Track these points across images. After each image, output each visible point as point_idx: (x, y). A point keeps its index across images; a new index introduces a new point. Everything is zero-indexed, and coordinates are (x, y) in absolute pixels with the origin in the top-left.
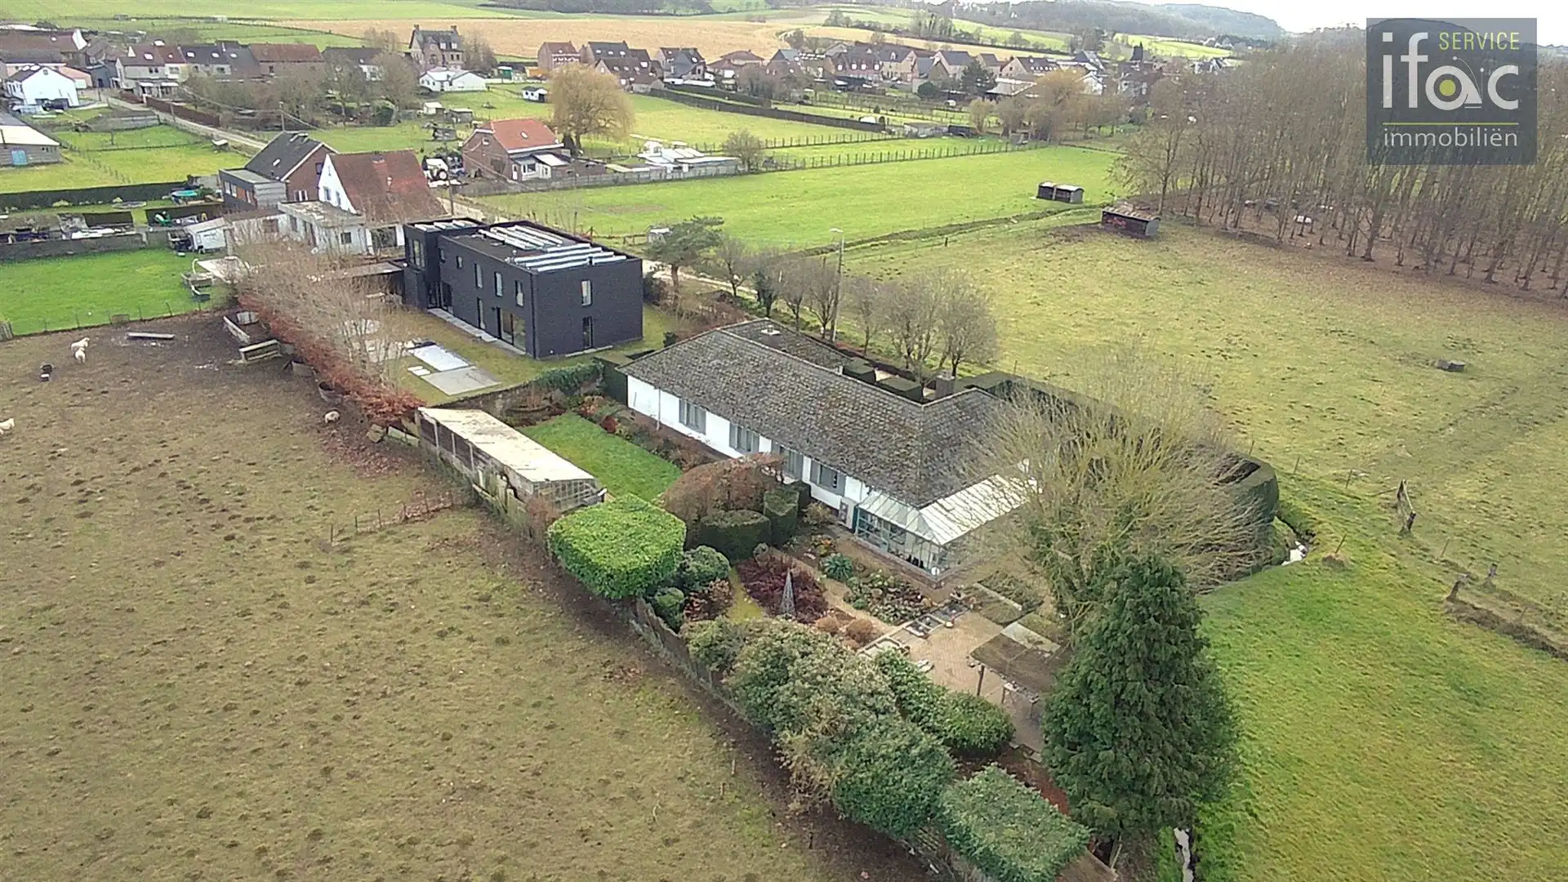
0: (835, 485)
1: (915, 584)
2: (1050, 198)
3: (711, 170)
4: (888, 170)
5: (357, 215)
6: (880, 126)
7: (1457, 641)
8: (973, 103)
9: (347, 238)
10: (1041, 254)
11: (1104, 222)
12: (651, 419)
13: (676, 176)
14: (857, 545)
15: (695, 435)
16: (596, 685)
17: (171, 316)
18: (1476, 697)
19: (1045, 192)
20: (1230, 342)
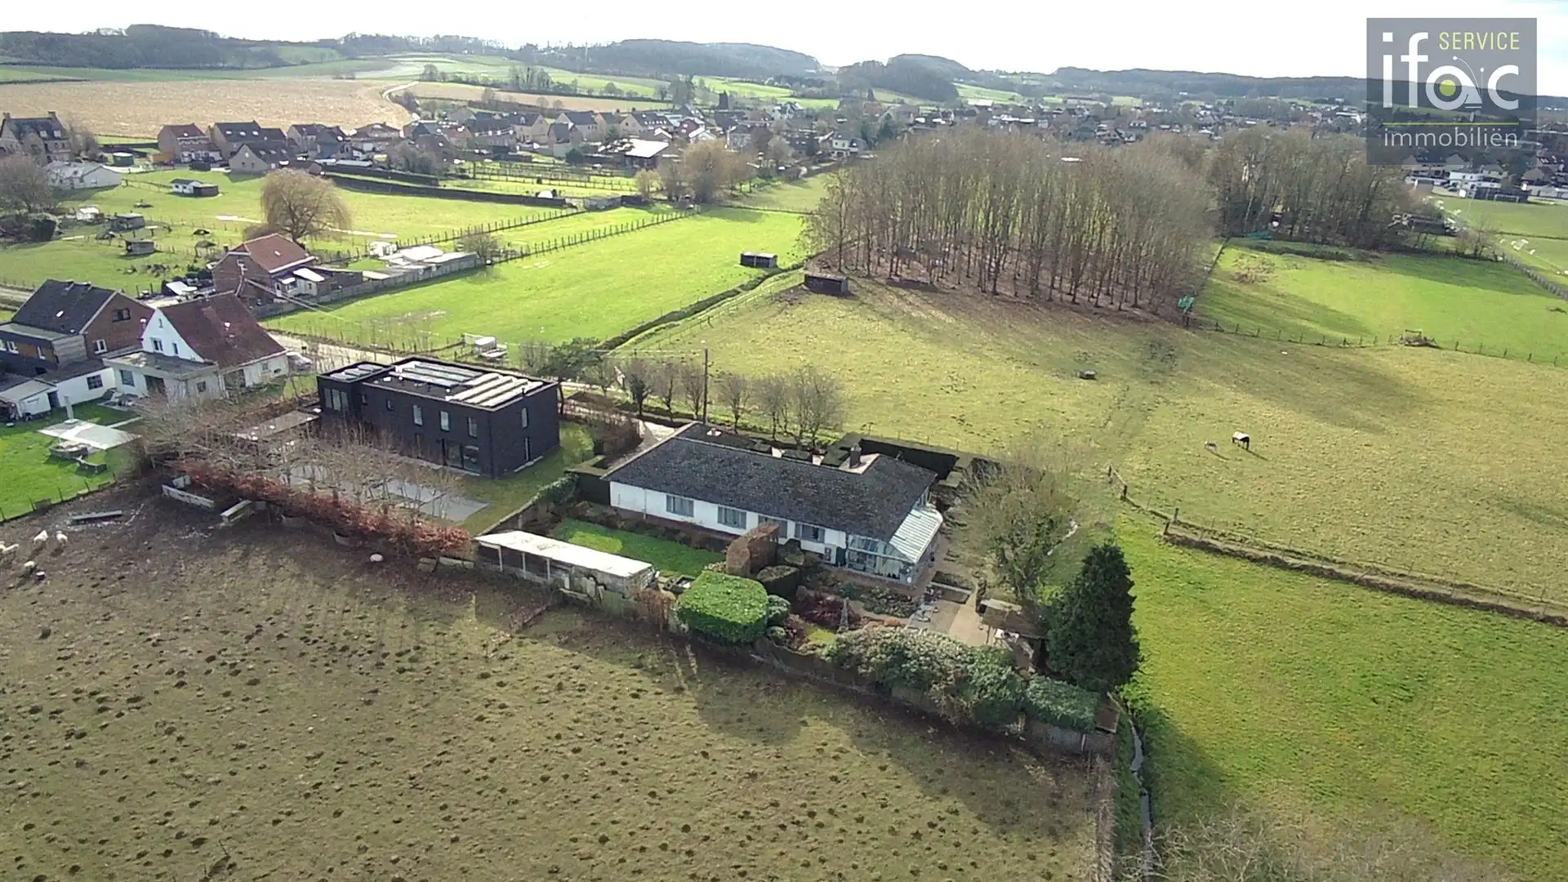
0: (816, 536)
1: (901, 591)
2: (751, 266)
3: (455, 267)
4: (601, 247)
5: (206, 364)
6: (556, 202)
7: (1177, 557)
8: (638, 174)
9: (202, 387)
10: (781, 318)
11: (806, 283)
12: (640, 514)
13: (427, 276)
14: (849, 573)
15: (688, 519)
16: (762, 699)
17: (90, 493)
18: (1199, 586)
19: (747, 261)
20: (952, 378)
